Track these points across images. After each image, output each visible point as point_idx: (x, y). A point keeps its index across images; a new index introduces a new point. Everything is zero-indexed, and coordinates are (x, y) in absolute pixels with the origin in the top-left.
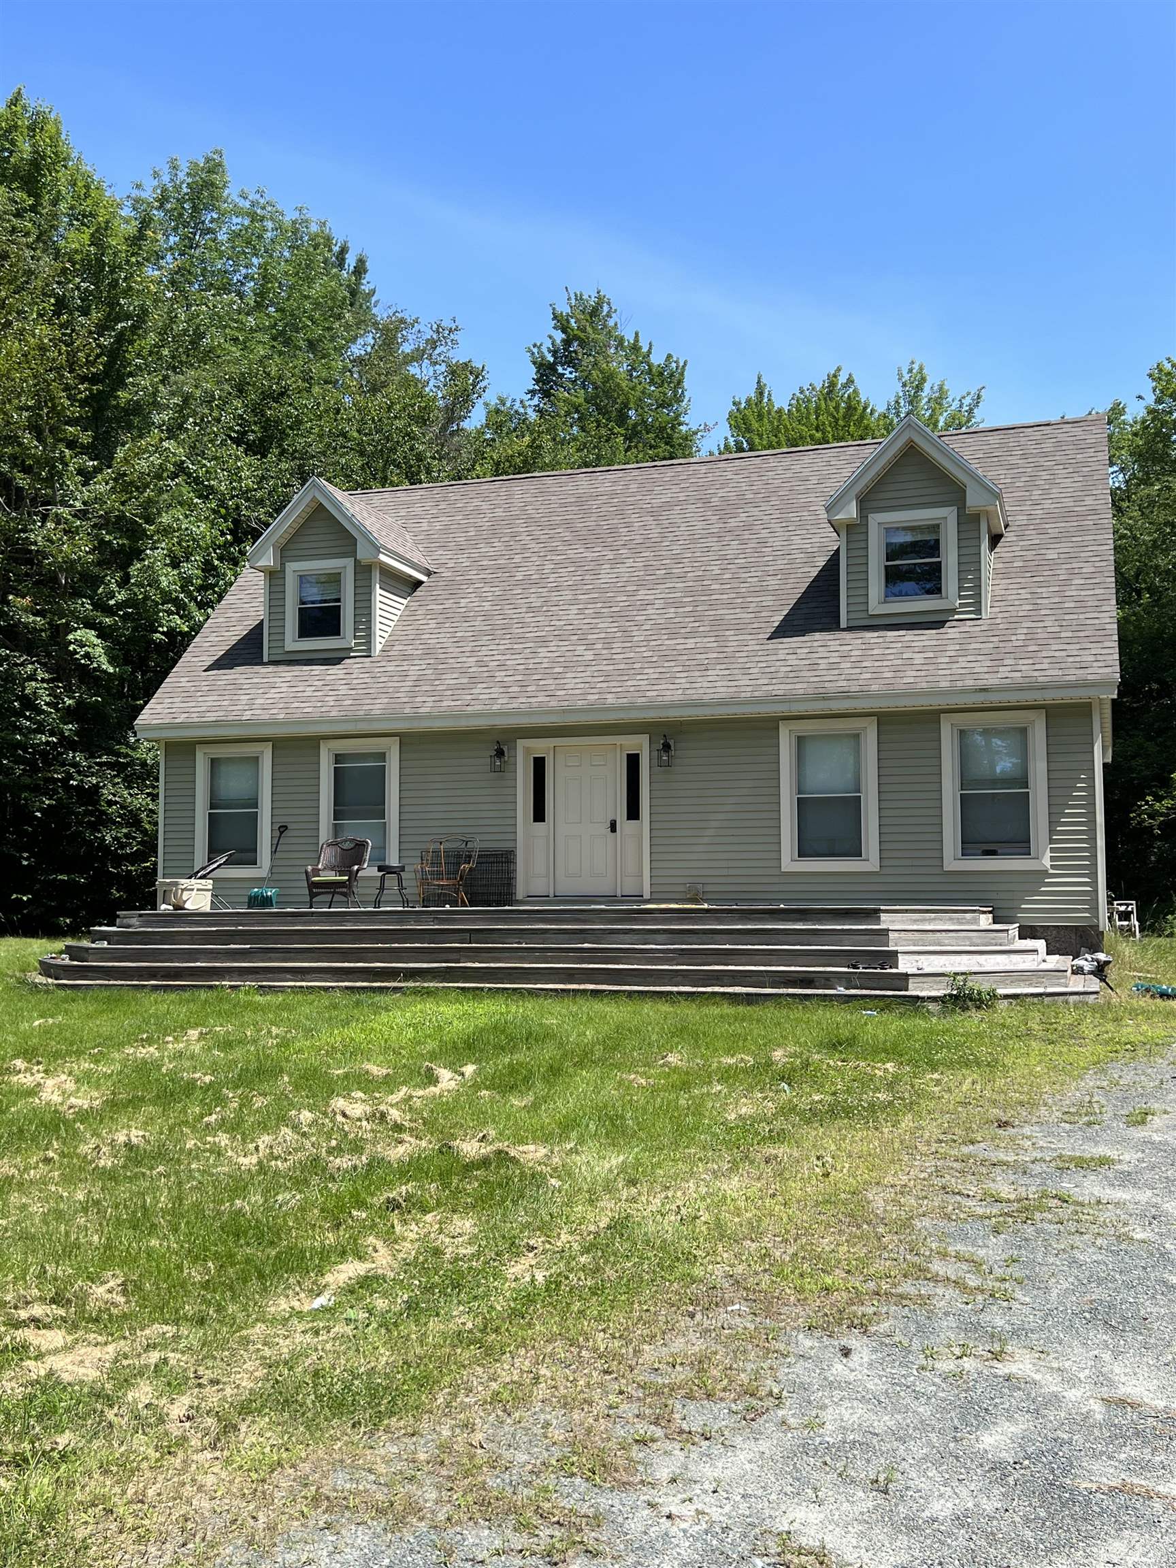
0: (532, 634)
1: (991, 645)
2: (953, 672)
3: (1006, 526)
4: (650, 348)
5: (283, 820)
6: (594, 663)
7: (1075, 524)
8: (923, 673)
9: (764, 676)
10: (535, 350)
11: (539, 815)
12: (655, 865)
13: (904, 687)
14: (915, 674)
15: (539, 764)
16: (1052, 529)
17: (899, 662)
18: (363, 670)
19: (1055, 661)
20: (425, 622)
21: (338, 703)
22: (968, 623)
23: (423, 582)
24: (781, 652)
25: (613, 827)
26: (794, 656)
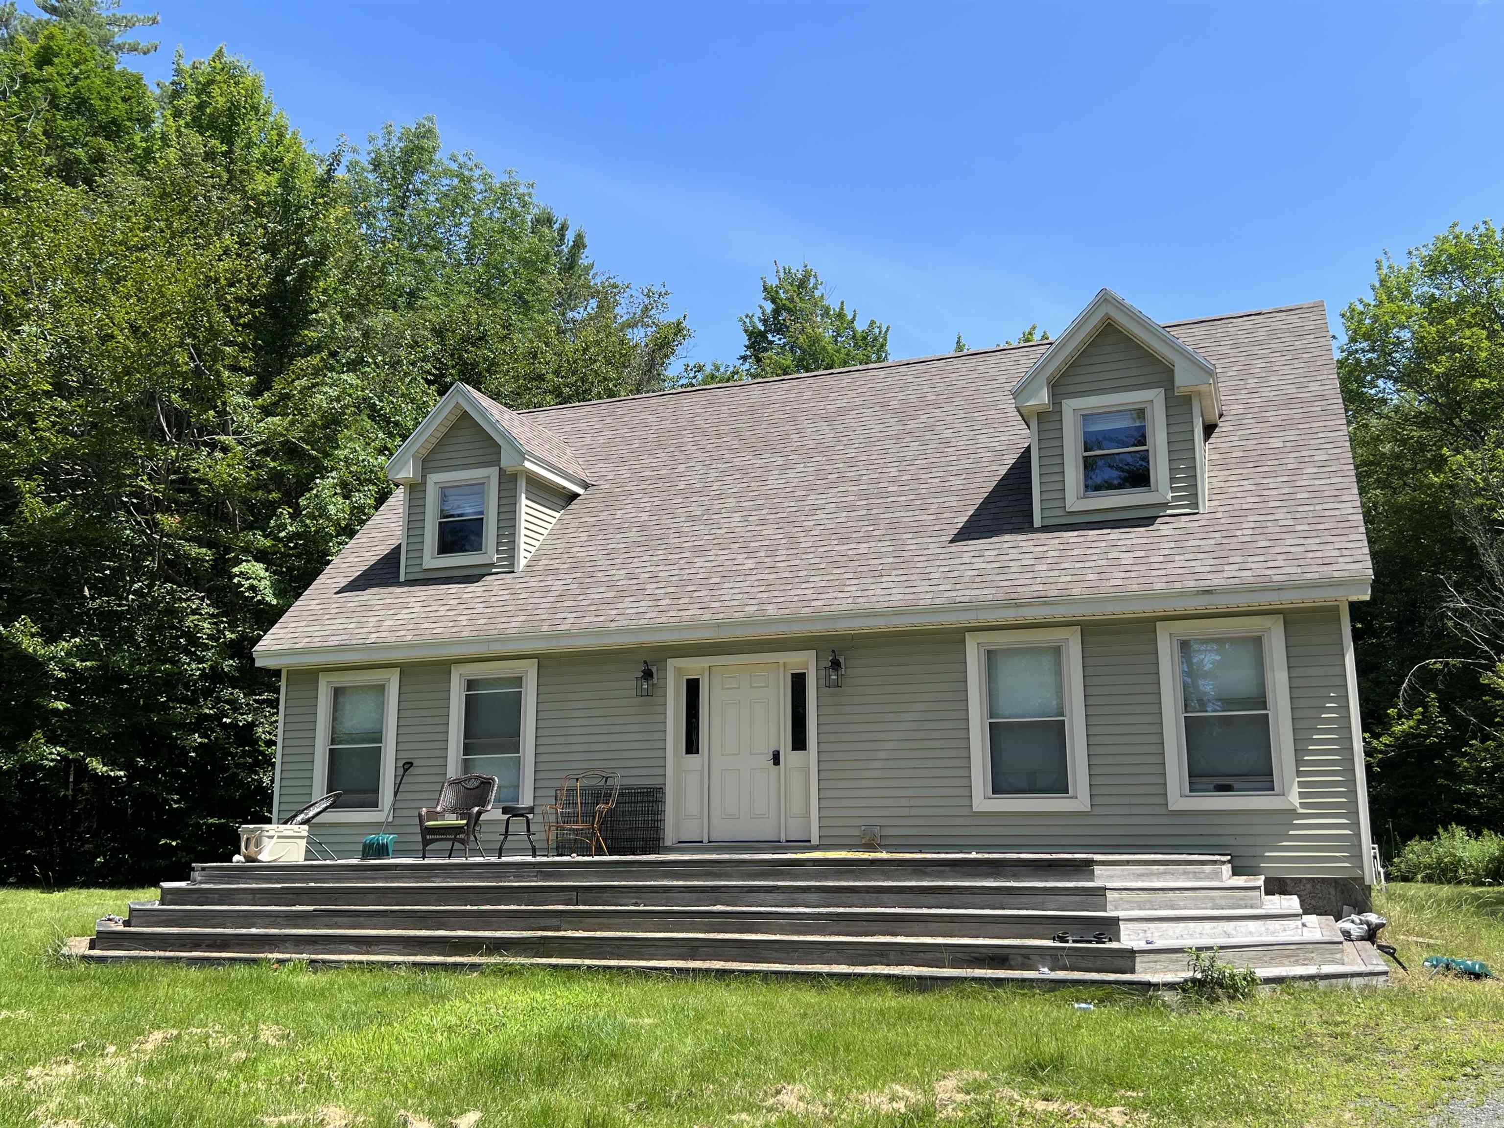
0: (690, 544)
1: (1213, 542)
2: (1169, 572)
3: (1221, 416)
4: (854, 316)
5: (407, 756)
6: (755, 572)
7: (1300, 411)
8: (1133, 574)
9: (946, 581)
10: (748, 320)
11: (692, 746)
12: (824, 803)
13: (1112, 590)
14: (1123, 575)
15: (693, 687)
16: (1273, 417)
17: (1104, 562)
18: (504, 587)
19: (1293, 559)
20: (576, 535)
21: (470, 623)
22: (1184, 518)
23: (579, 495)
24: (965, 554)
25: (776, 758)
26: (982, 559)
